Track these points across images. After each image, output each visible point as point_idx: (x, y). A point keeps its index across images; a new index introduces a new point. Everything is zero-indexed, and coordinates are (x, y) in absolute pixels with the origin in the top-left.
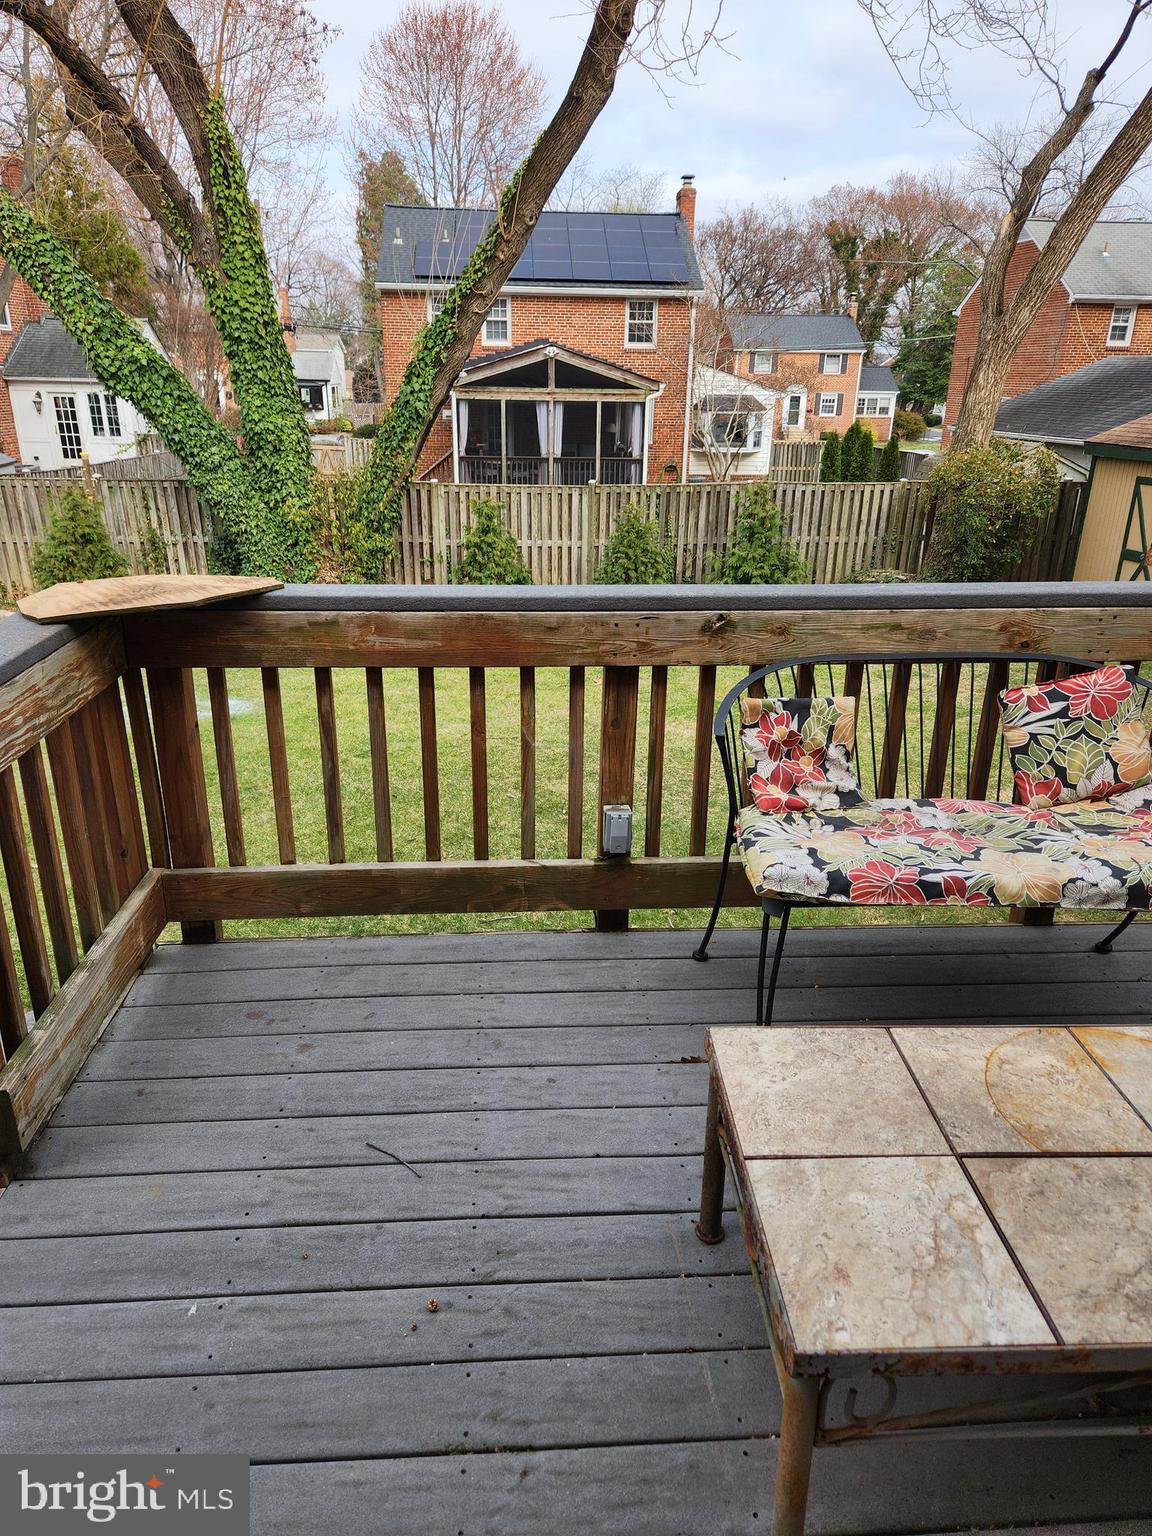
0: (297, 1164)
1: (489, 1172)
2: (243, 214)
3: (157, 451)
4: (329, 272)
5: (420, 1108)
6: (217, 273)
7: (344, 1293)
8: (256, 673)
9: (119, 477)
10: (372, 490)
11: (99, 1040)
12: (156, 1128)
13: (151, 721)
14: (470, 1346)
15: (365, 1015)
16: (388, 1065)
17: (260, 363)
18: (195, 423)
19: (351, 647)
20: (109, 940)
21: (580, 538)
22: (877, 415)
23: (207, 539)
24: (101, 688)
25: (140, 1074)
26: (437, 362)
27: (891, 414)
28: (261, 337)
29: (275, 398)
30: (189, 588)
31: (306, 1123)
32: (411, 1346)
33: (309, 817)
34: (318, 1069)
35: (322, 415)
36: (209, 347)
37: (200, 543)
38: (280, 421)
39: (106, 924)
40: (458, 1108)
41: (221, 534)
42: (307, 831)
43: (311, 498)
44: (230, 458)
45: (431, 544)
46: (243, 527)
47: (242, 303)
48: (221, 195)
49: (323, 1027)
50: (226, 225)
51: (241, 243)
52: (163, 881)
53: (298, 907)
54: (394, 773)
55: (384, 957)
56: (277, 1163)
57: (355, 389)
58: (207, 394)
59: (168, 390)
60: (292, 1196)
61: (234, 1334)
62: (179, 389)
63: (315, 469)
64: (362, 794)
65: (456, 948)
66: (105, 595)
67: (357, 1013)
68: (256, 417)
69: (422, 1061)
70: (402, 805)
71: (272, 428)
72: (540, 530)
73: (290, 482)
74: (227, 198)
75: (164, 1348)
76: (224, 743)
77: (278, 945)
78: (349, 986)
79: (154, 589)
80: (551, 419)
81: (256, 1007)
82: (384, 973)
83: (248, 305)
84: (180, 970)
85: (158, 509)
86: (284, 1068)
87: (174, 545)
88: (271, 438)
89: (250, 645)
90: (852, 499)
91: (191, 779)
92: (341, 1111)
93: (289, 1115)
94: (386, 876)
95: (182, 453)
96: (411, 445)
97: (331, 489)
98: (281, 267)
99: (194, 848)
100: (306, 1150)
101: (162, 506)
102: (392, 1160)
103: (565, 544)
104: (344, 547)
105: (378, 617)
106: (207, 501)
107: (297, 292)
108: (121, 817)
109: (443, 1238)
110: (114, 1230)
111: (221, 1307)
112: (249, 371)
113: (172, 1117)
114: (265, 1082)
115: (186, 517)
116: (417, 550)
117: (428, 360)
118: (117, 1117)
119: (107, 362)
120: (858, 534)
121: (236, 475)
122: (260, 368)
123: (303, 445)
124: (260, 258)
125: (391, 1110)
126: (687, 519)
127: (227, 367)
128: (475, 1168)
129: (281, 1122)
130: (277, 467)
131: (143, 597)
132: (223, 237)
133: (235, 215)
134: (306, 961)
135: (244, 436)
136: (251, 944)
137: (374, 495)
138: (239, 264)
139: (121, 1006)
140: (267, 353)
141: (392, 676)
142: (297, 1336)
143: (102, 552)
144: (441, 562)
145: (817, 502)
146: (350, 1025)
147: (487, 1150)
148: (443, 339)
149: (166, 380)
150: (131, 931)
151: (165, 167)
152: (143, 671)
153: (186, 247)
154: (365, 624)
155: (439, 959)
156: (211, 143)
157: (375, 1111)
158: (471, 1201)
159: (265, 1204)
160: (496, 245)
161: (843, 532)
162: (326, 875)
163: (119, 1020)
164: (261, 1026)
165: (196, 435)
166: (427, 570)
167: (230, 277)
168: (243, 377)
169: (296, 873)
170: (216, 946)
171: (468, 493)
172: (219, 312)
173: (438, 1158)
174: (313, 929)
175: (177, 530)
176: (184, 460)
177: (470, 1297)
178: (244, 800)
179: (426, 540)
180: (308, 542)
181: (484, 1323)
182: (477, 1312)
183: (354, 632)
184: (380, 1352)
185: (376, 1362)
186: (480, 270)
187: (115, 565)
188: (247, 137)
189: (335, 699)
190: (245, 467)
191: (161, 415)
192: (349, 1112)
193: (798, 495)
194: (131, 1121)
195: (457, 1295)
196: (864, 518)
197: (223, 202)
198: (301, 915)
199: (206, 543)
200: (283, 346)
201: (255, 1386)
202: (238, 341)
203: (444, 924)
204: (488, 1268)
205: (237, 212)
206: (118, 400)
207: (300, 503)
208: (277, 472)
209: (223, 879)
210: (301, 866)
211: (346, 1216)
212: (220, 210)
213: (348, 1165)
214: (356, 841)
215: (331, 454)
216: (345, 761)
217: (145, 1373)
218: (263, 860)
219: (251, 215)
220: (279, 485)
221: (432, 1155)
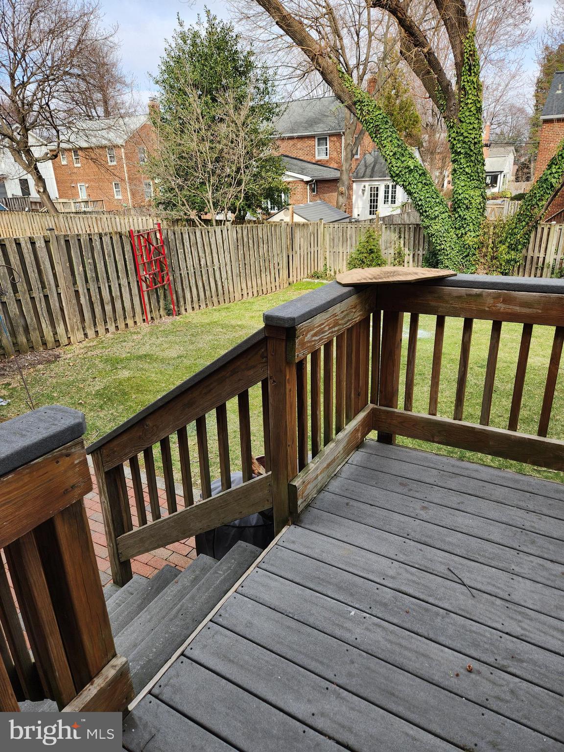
0: (411, 564)
1: (515, 611)
2: (475, 88)
3: (410, 211)
4: (515, 114)
5: (480, 561)
6: (456, 120)
7: (424, 639)
8: (434, 318)
9: (391, 223)
10: (515, 228)
11: (335, 475)
12: (351, 522)
13: (381, 337)
14: (487, 700)
15: (459, 502)
16: (466, 532)
17: (468, 164)
18: (430, 196)
19: (487, 309)
20: (346, 432)
23: (424, 252)
24: (363, 318)
25: (349, 496)
28: (471, 150)
29: (472, 182)
30: (410, 274)
31: (420, 546)
32: (452, 683)
33: (447, 393)
34: (429, 521)
35: (495, 190)
36: (443, 159)
37: (421, 254)
38: (472, 193)
39: (346, 425)
40: (502, 568)
41: (431, 250)
42: (445, 400)
43: (481, 232)
44: (443, 213)
45: (544, 258)
46: (443, 246)
47: (465, 134)
48: (466, 80)
49: (436, 501)
50: (465, 95)
51: (471, 103)
52: (373, 410)
53: (433, 437)
54: (497, 379)
55: (474, 475)
56: (402, 560)
57: (516, 174)
58: (438, 182)
59: (420, 180)
60: (406, 579)
61: (368, 633)
62: (426, 179)
63: (486, 217)
64: (477, 386)
65: (517, 481)
66: (372, 275)
67: (454, 499)
68: (460, 192)
69: (486, 536)
70: (498, 396)
71: (467, 196)
73: (471, 224)
74: (468, 82)
75: (338, 625)
76: (412, 350)
77: (420, 453)
78: (453, 483)
79: (394, 273)
81: (405, 480)
82: (473, 482)
83: (468, 135)
84: (374, 453)
85: (405, 238)
86: (413, 515)
87: (409, 255)
88: (466, 202)
89: (433, 304)
91: (394, 365)
92: (437, 546)
93: (411, 538)
94: (483, 433)
95: (421, 211)
96: (544, 203)
97: (492, 228)
98: (489, 114)
99: (389, 398)
100: (416, 559)
101: (407, 236)
102: (460, 581)
104: (493, 258)
105: (506, 293)
106: (428, 234)
107: (495, 126)
108: (360, 378)
109: (481, 635)
110: (326, 562)
111: (365, 618)
112: (461, 168)
113: (358, 520)
114: (403, 518)
115: (417, 242)
116: (535, 261)
118: (335, 511)
119: (396, 168)
121: (445, 221)
122: (467, 166)
123: (482, 205)
124: (479, 110)
125: (464, 556)
127: (450, 167)
128: (507, 605)
129: (407, 541)
130: (466, 217)
131: (388, 277)
132: (462, 102)
133: (470, 89)
134: (432, 465)
135: (453, 201)
136: (407, 450)
137: (516, 230)
138: (467, 114)
139: (347, 462)
140: (473, 159)
141: (506, 327)
142: (397, 649)
143: (377, 257)
144: (548, 268)
146: (450, 504)
147: (516, 597)
149: (420, 175)
150: (356, 430)
151: (440, 70)
152: (382, 311)
153: (443, 109)
154: (497, 297)
155: (505, 484)
156: (465, 54)
157: (455, 553)
158: (501, 621)
159: (393, 578)
162: (451, 425)
163: (344, 468)
164: (405, 490)
165: (429, 202)
166: (539, 271)
167: (461, 122)
168: (458, 172)
169: (436, 420)
170: (391, 446)
172: (452, 140)
173: (486, 591)
174: (440, 449)
175: (412, 248)
176: (421, 214)
177: (491, 673)
178: (417, 379)
179: (542, 255)
180: (475, 255)
181: (497, 691)
182: (494, 683)
183: (490, 301)
184: (437, 678)
185: (434, 682)
187: (381, 263)
188: (485, 49)
189: (472, 336)
190: (450, 217)
191: (415, 193)
192: (442, 548)
194: (342, 515)
195: (484, 668)
197: (466, 83)
198: (433, 442)
199: (423, 255)
200: (482, 154)
201: (373, 663)
202: (459, 153)
203: (511, 465)
204: (505, 663)
205: (472, 87)
206: (398, 187)
207: (474, 235)
208: (465, 219)
209: (400, 416)
210: (438, 417)
211: (431, 600)
212: (464, 88)
213: (436, 575)
214: (470, 410)
215: (496, 209)
216: (471, 368)
217: (328, 632)
218: (420, 410)
219: (479, 88)
220: (465, 226)
221: (483, 588)
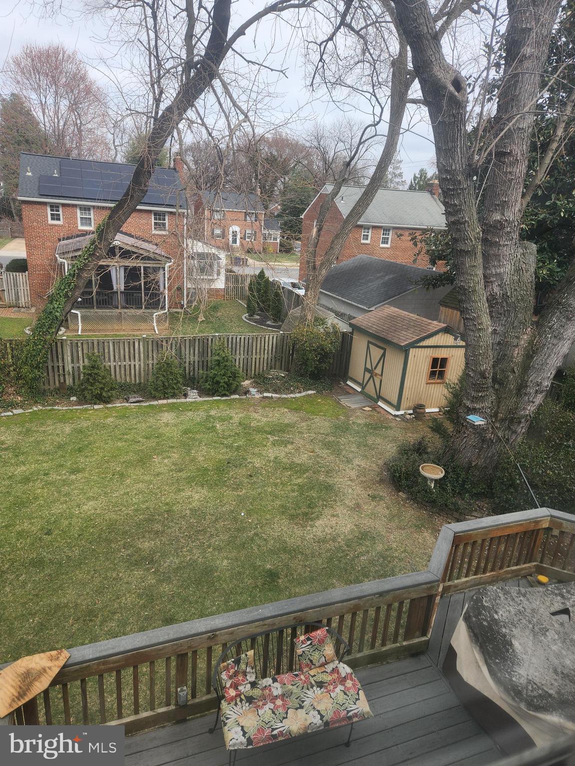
21: (140, 361)
22: (272, 241)
26: (66, 296)
27: (278, 241)
45: (63, 366)
72: (120, 358)
80: (118, 274)
90: (261, 340)
96: (54, 330)
103: (132, 363)
116: (56, 369)
117: (61, 294)
120: (264, 354)
126: (190, 351)
144: (69, 375)
145: (246, 342)
148: (69, 286)
160: (94, 250)
161: (258, 354)
166: (62, 378)
171: (82, 343)
179: (61, 365)
186: (87, 259)
193: (238, 339)
196: (266, 348)
